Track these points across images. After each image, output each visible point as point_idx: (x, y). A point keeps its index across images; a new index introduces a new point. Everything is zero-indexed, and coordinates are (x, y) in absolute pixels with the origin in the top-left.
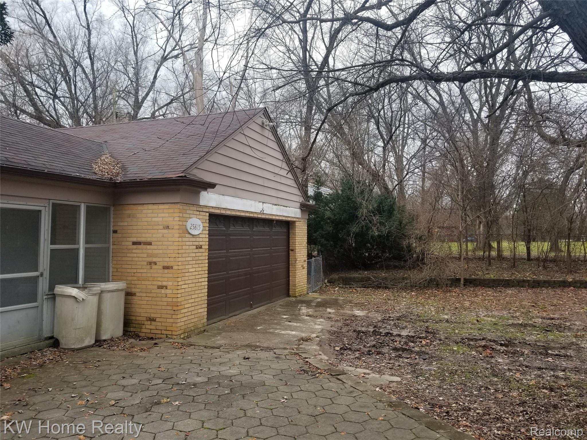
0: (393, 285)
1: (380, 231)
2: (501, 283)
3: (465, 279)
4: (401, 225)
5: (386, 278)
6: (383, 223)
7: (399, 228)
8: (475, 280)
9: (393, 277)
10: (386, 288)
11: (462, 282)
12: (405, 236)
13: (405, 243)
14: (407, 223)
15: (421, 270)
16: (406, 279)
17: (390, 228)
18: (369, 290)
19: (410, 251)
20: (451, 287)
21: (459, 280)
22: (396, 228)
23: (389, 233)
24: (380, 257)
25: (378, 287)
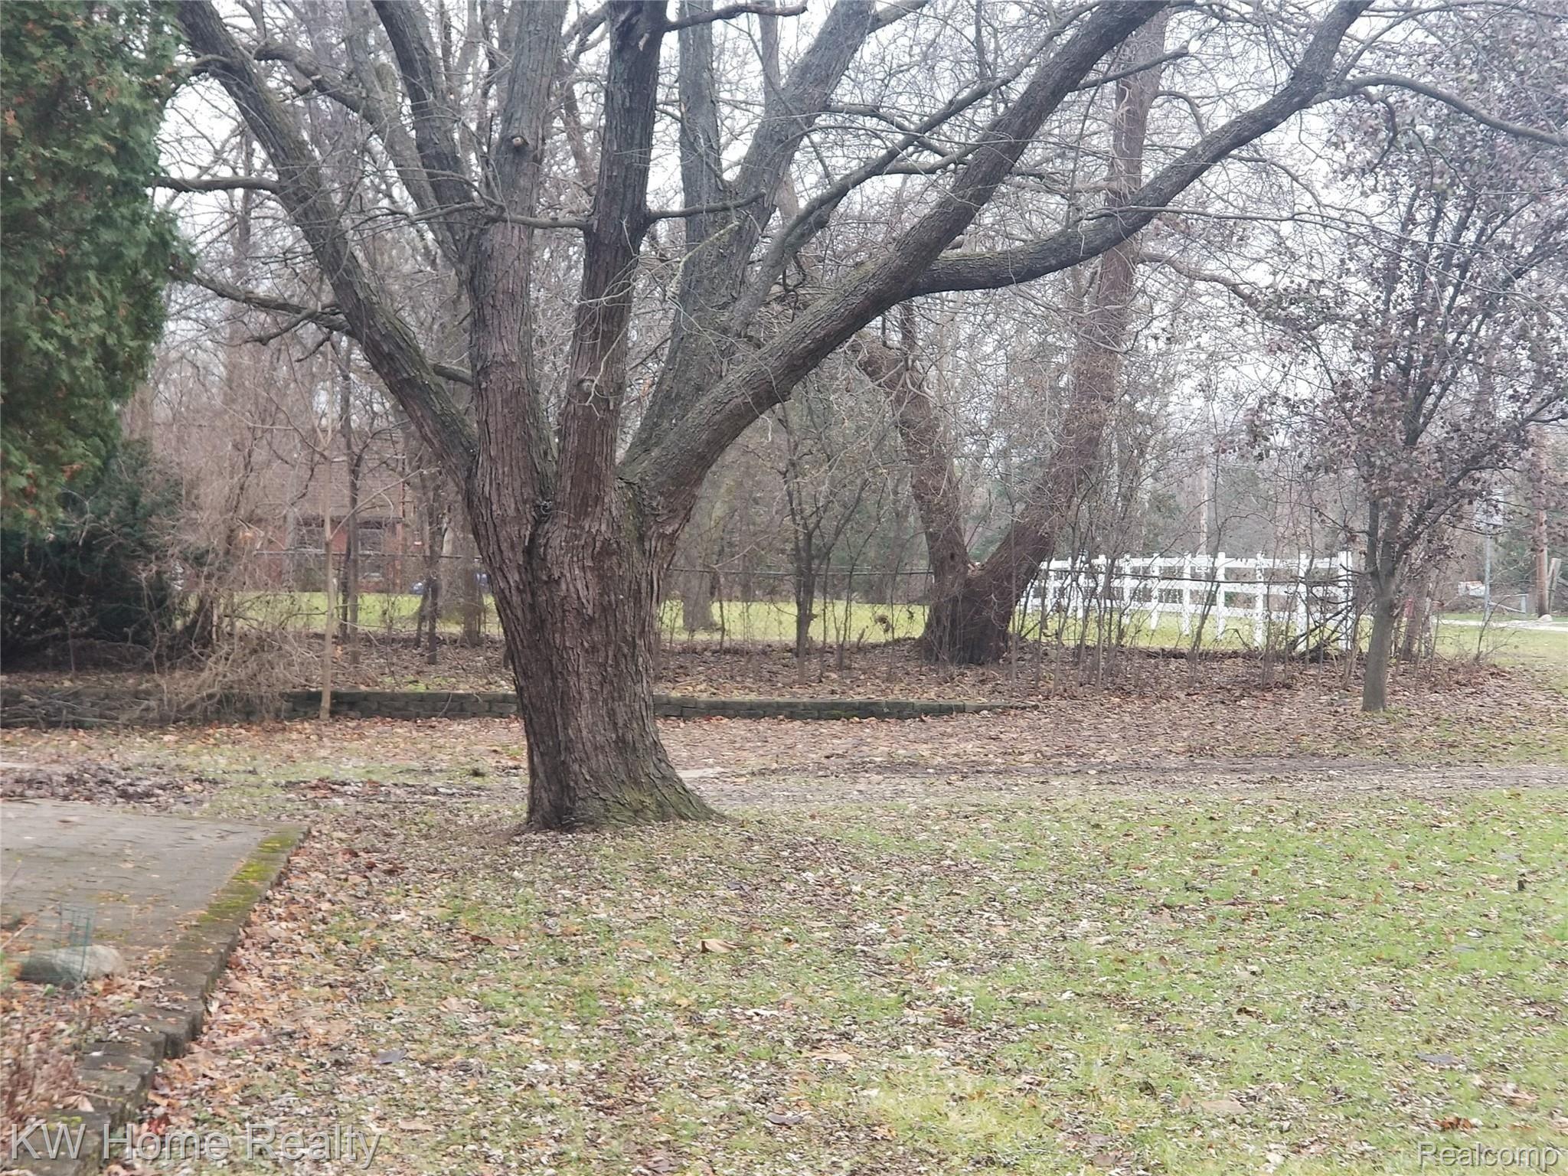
0: (101, 716)
1: (61, 528)
2: (440, 704)
3: (335, 696)
4: (134, 512)
5: (76, 695)
6: (75, 501)
7: (130, 519)
8: (366, 697)
9: (101, 690)
10: (78, 725)
11: (326, 703)
12: (149, 550)
13: (144, 575)
14: (156, 506)
15: (195, 665)
16: (148, 693)
17: (99, 518)
18: (18, 733)
19: (161, 602)
20: (290, 719)
21: (317, 697)
22: (119, 520)
23: (93, 535)
24: (59, 622)
25: (52, 723)
